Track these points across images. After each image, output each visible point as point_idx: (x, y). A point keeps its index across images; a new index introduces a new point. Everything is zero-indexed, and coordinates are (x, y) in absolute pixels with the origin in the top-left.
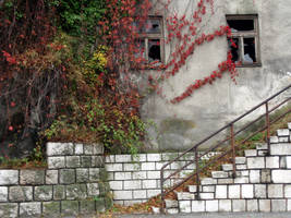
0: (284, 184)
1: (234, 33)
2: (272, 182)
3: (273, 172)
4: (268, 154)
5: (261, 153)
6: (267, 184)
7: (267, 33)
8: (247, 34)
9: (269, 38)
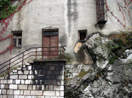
0: (14, 90)
1: (15, 37)
2: (9, 89)
3: (10, 85)
4: (9, 79)
5: (6, 78)
6: (7, 89)
7: (25, 37)
8: (19, 37)
9: (25, 39)
